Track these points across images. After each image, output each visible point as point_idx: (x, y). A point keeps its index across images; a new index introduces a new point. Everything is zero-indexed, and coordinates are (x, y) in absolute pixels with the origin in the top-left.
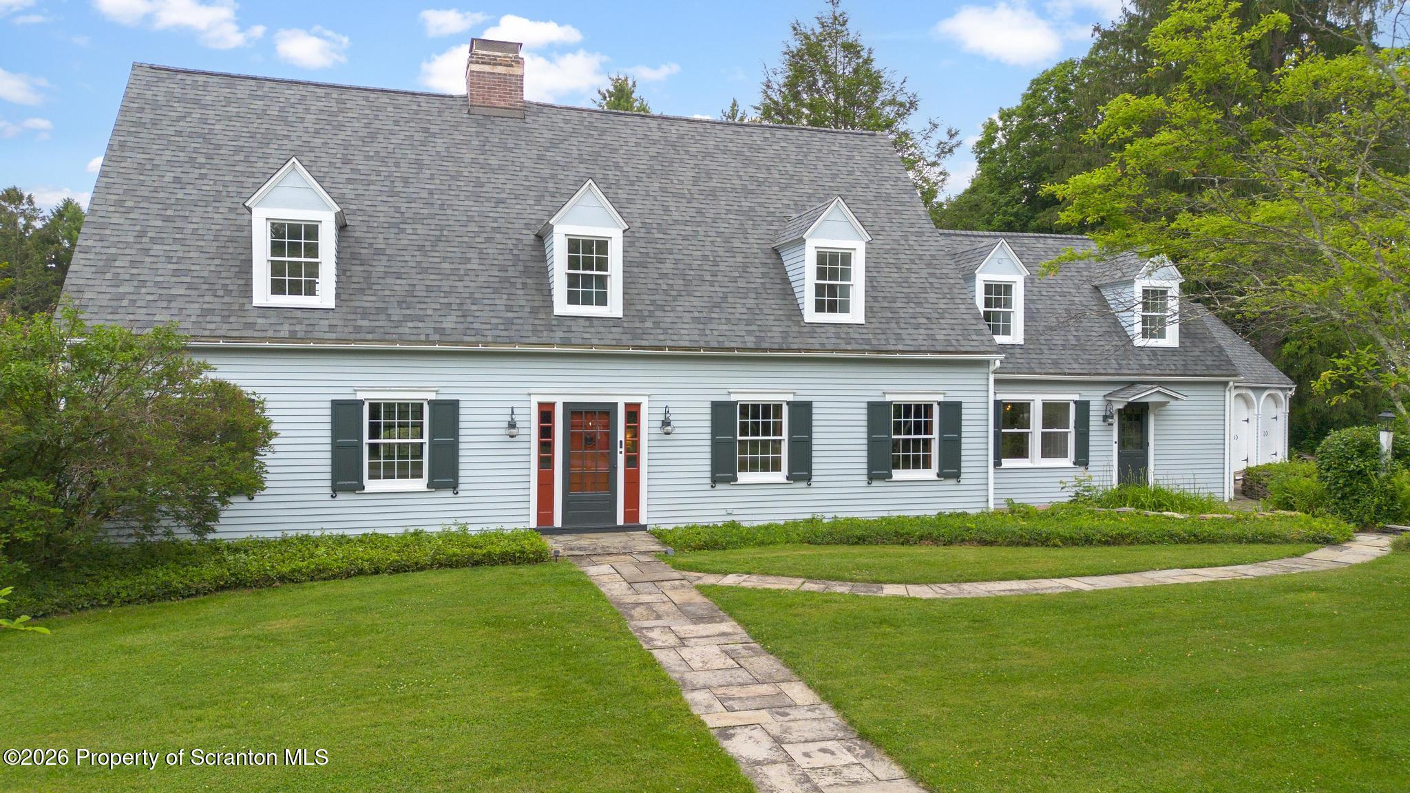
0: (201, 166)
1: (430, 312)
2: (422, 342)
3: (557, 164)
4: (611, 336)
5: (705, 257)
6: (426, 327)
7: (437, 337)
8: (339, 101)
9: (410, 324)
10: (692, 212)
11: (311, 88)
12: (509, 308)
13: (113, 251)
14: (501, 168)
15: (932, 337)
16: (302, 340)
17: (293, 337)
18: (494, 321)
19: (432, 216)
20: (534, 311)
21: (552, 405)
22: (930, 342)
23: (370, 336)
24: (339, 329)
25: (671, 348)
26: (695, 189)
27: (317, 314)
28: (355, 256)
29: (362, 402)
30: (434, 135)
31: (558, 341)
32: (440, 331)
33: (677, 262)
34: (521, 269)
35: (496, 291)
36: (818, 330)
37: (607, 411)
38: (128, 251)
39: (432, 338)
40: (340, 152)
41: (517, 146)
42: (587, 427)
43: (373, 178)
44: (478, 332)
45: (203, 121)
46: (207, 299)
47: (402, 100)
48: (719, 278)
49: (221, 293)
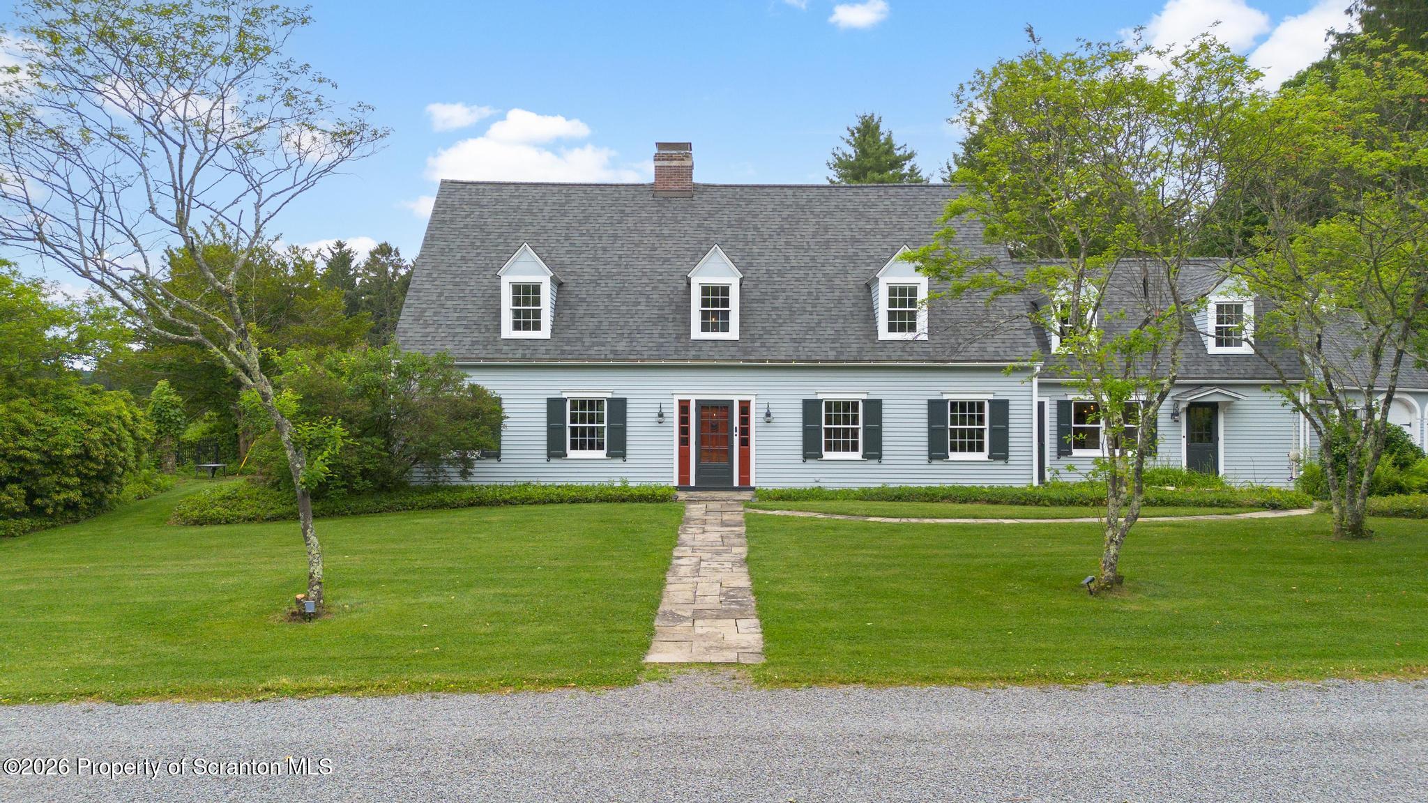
0: (478, 247)
1: (609, 340)
2: (603, 360)
3: (711, 229)
4: (728, 353)
5: (810, 294)
6: (606, 350)
7: (611, 356)
8: (568, 195)
9: (596, 348)
10: (807, 259)
11: (550, 188)
12: (661, 336)
13: (424, 306)
14: (670, 235)
15: (984, 350)
16: (529, 359)
17: (524, 358)
18: (650, 344)
19: (619, 274)
20: (678, 337)
21: (688, 401)
22: (981, 353)
23: (570, 357)
24: (552, 352)
25: (770, 361)
26: (812, 242)
27: (540, 343)
28: (566, 304)
29: (566, 400)
30: (627, 215)
31: (691, 357)
32: (614, 352)
33: (787, 297)
34: (674, 308)
35: (655, 324)
36: (888, 346)
37: (726, 406)
38: (432, 306)
39: (608, 357)
40: (563, 232)
41: (684, 219)
42: (712, 417)
43: (584, 249)
44: (638, 353)
45: (481, 216)
46: (476, 335)
47: (609, 190)
48: (818, 309)
49: (483, 330)
